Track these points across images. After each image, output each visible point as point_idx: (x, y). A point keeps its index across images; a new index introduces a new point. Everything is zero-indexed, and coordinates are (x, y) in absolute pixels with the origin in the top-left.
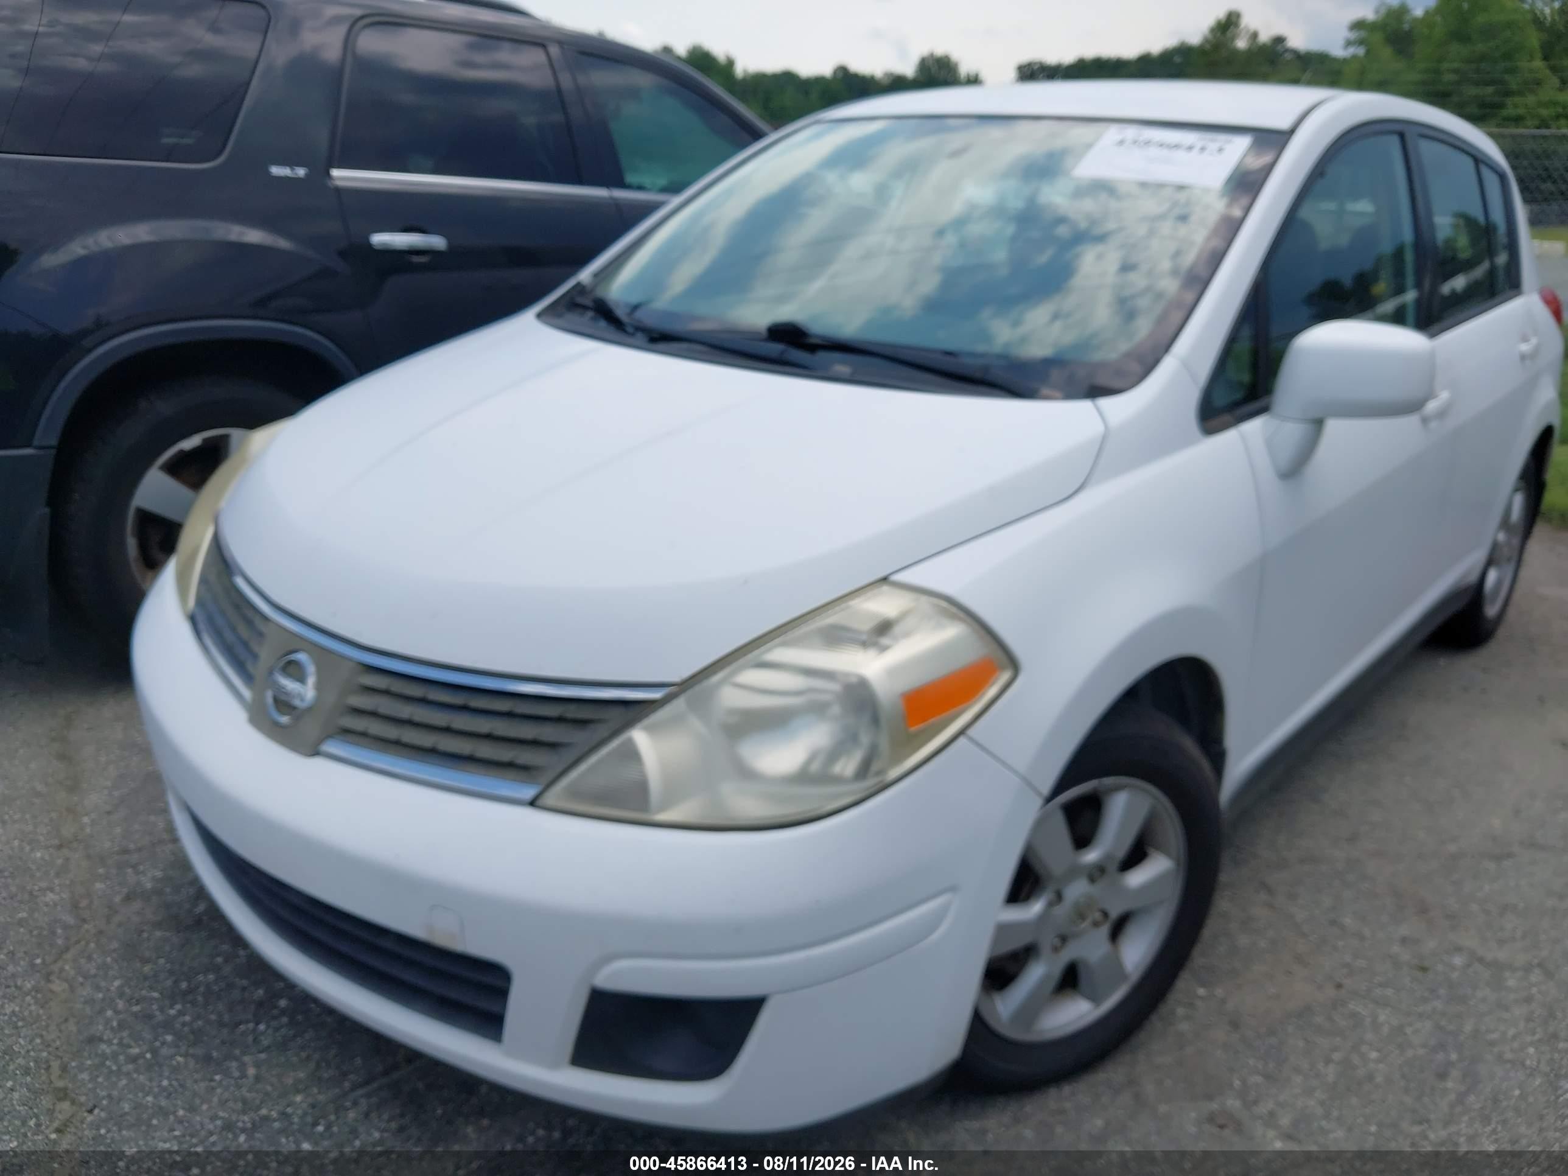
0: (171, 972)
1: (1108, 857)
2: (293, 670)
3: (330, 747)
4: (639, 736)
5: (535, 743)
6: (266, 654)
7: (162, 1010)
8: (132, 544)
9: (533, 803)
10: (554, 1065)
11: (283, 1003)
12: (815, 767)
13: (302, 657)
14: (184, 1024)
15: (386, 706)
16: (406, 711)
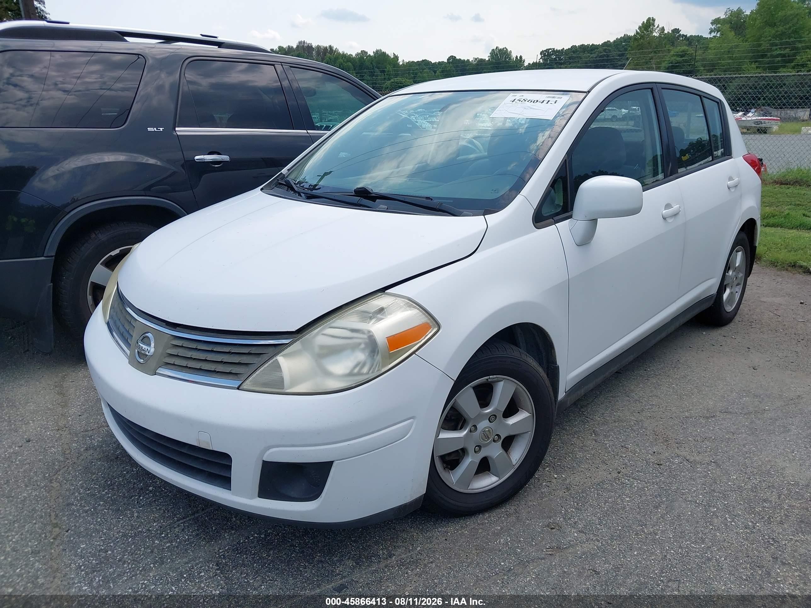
0: (104, 478)
1: (496, 410)
2: (145, 340)
3: (161, 371)
4: (280, 359)
5: (239, 364)
6: (136, 335)
7: (99, 492)
8: (90, 298)
9: (238, 388)
10: (251, 498)
11: (151, 488)
12: (356, 371)
13: (149, 335)
14: (108, 497)
15: (181, 352)
16: (189, 354)
